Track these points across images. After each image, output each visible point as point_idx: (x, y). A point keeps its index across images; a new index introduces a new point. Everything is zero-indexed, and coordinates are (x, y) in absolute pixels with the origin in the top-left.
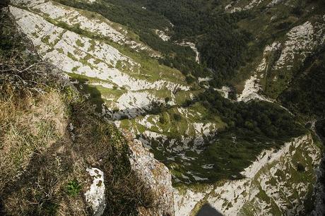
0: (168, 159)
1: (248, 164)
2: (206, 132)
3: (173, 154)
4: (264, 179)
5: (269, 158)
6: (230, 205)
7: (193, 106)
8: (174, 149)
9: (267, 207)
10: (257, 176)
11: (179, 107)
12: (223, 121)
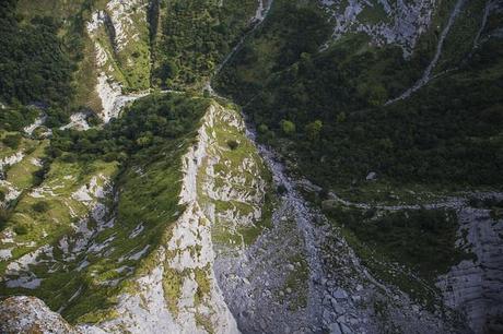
0: (79, 269)
1: (178, 188)
2: (99, 192)
3: (80, 258)
4: (208, 187)
5: (195, 161)
6: (198, 248)
7: (51, 172)
8: (76, 250)
9: (235, 213)
10: (199, 190)
11: (31, 191)
12: (108, 160)
